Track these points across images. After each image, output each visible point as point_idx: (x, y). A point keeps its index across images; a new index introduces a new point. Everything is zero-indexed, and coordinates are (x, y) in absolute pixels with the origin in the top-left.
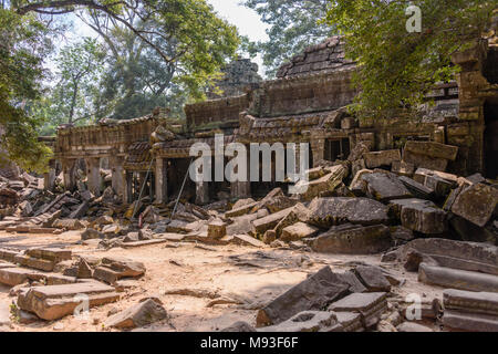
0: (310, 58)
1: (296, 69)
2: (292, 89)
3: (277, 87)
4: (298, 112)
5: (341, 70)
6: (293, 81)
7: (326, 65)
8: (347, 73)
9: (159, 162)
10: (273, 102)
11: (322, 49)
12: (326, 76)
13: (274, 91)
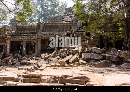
0: (56, 19)
1: (53, 21)
2: (52, 25)
3: (48, 24)
4: (53, 31)
5: (65, 23)
6: (52, 23)
7: (61, 21)
8: (67, 23)
9: (9, 42)
10: (46, 28)
11: (59, 17)
12: (61, 23)
13: (47, 25)
